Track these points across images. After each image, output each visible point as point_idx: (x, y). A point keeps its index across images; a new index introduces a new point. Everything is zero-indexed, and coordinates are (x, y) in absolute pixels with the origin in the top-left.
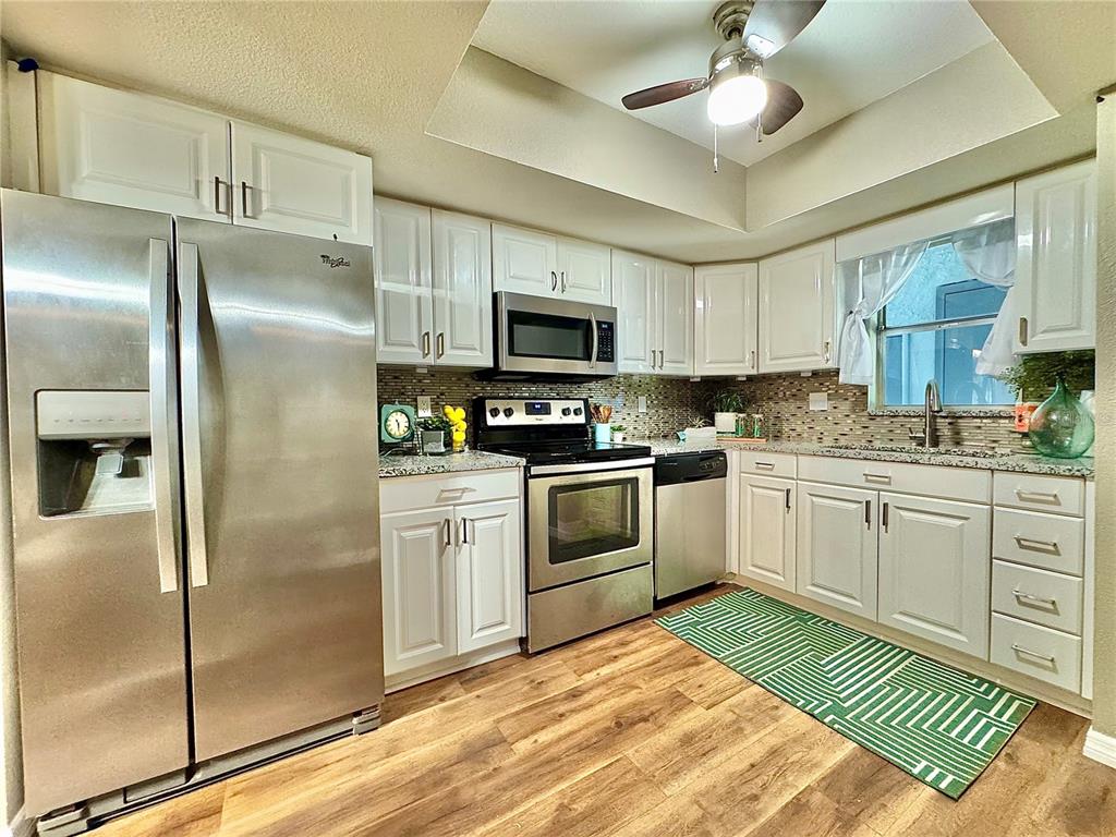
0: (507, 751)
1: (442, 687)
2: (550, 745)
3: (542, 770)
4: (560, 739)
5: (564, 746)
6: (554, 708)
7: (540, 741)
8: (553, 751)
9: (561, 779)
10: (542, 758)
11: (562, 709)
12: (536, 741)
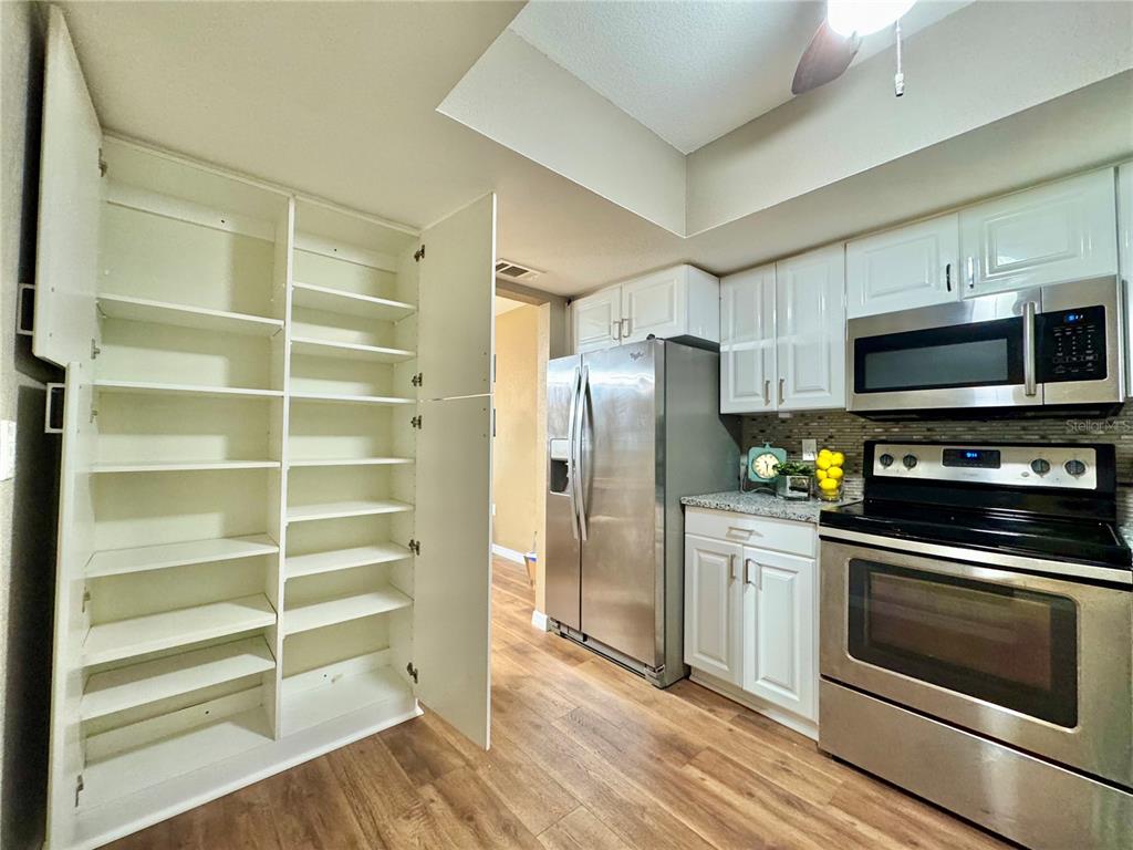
0: (681, 762)
1: (724, 705)
2: (704, 790)
3: (673, 789)
4: (715, 796)
5: (710, 801)
6: (756, 786)
7: (707, 783)
8: (701, 795)
9: (671, 803)
10: (685, 786)
11: (760, 793)
12: (703, 779)
